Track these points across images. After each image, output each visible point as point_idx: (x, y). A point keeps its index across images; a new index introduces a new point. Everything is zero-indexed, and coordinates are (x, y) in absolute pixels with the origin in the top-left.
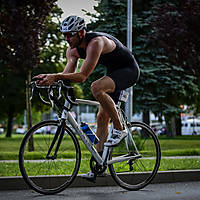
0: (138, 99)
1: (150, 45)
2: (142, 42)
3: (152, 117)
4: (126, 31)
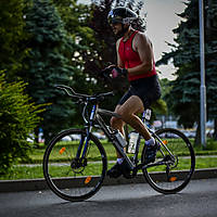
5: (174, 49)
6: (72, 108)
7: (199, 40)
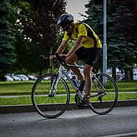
0: (110, 61)
1: (116, 32)
2: (112, 31)
3: (117, 70)
4: (103, 25)
5: (86, 19)
6: (14, 58)
7: (103, 12)
